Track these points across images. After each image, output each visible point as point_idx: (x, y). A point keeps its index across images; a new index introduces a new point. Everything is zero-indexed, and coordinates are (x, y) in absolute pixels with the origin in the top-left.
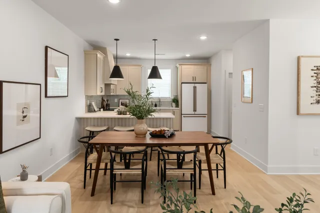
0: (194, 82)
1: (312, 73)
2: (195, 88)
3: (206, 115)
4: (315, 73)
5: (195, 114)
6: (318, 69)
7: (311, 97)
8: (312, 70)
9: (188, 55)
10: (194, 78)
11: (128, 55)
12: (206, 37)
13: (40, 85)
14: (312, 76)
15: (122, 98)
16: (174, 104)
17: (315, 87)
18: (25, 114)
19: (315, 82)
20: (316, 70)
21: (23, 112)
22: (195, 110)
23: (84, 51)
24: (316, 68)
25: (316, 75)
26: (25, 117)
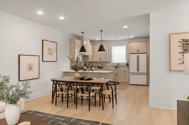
0: (138, 53)
1: (180, 44)
2: (138, 57)
3: (146, 74)
4: (181, 44)
5: (138, 73)
6: (184, 41)
7: (179, 59)
8: (179, 42)
9: (132, 37)
10: (138, 50)
11: (98, 39)
12: (127, 27)
13: (39, 56)
14: (179, 46)
15: (98, 63)
16: (127, 67)
17: (182, 53)
18: (30, 68)
19: (182, 49)
20: (182, 42)
21: (30, 67)
22: (138, 70)
23: (69, 40)
24: (182, 41)
25: (182, 45)
26: (31, 69)
